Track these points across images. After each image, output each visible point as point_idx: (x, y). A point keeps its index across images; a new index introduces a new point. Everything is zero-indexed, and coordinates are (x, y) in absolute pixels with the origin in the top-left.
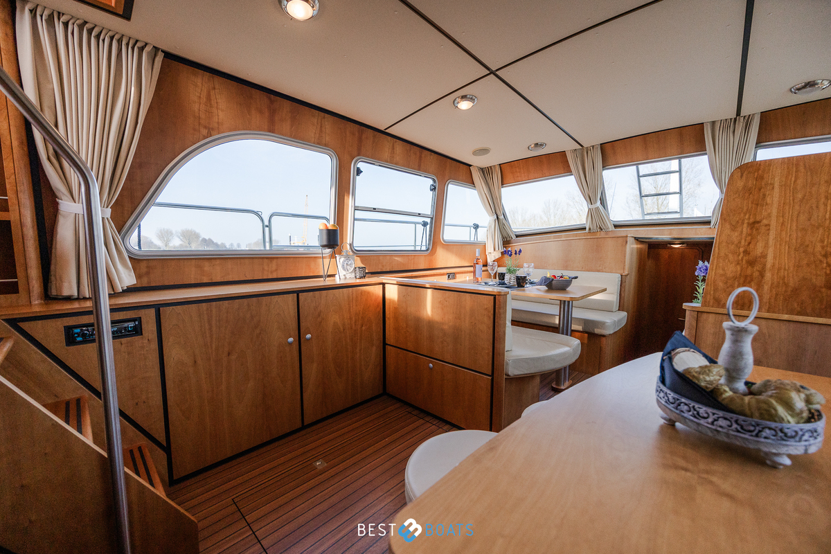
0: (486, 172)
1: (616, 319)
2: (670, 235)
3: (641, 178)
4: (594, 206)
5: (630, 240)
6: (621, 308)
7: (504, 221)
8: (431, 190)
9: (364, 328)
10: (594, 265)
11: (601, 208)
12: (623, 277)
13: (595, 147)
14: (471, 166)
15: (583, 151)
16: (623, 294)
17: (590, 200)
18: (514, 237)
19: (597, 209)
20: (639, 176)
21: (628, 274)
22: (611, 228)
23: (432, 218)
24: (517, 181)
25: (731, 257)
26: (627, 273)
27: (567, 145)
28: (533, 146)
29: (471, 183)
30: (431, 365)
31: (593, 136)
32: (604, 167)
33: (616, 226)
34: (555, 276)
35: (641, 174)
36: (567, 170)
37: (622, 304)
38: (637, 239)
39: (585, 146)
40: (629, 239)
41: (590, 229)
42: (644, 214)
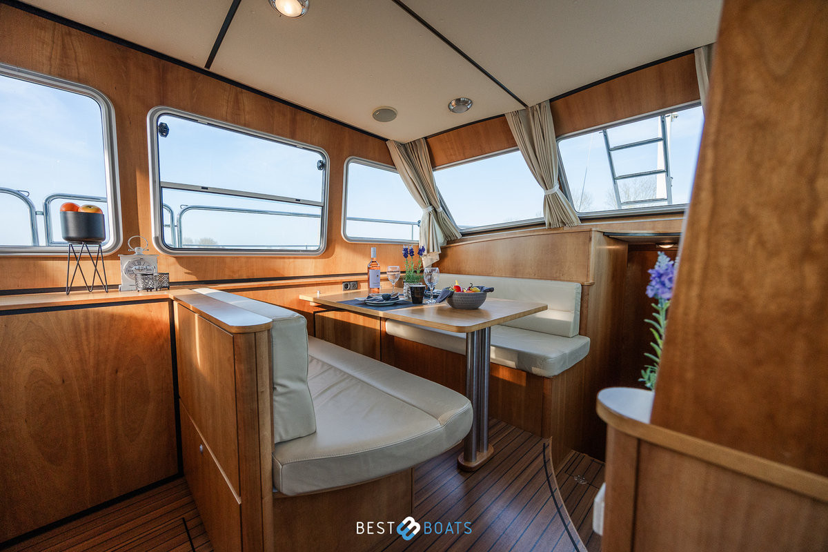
0: (408, 149)
1: (567, 351)
2: (653, 229)
3: (612, 153)
4: (550, 192)
5: (596, 237)
6: (583, 331)
7: (444, 215)
8: (320, 168)
9: (121, 374)
10: (549, 269)
11: (560, 194)
12: (586, 287)
13: (542, 106)
14: (387, 140)
15: (527, 112)
16: (585, 312)
17: (545, 184)
18: (459, 236)
19: (555, 195)
20: (609, 150)
21: (591, 285)
22: (577, 222)
23: (323, 207)
24: (452, 161)
25: (770, 223)
26: (591, 281)
27: (507, 106)
28: (453, 103)
29: (389, 163)
30: (201, 447)
31: (538, 90)
32: (559, 135)
33: (583, 220)
34: (458, 288)
35: (611, 146)
36: (509, 144)
37: (583, 326)
38: (606, 235)
39: (530, 106)
40: (593, 234)
41: (550, 224)
42: (620, 204)
